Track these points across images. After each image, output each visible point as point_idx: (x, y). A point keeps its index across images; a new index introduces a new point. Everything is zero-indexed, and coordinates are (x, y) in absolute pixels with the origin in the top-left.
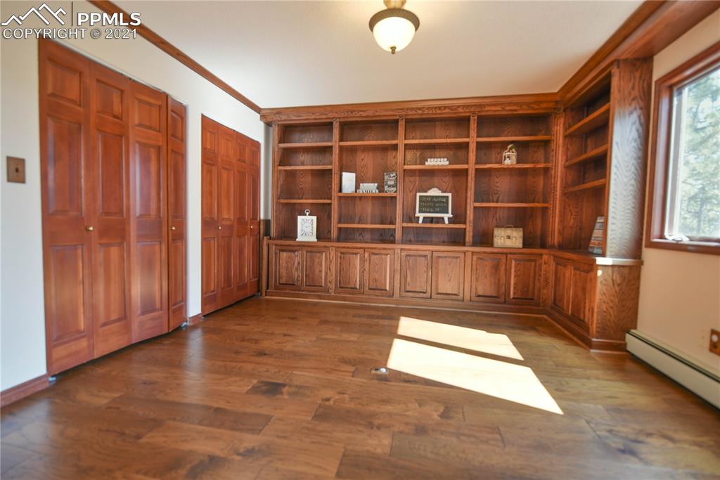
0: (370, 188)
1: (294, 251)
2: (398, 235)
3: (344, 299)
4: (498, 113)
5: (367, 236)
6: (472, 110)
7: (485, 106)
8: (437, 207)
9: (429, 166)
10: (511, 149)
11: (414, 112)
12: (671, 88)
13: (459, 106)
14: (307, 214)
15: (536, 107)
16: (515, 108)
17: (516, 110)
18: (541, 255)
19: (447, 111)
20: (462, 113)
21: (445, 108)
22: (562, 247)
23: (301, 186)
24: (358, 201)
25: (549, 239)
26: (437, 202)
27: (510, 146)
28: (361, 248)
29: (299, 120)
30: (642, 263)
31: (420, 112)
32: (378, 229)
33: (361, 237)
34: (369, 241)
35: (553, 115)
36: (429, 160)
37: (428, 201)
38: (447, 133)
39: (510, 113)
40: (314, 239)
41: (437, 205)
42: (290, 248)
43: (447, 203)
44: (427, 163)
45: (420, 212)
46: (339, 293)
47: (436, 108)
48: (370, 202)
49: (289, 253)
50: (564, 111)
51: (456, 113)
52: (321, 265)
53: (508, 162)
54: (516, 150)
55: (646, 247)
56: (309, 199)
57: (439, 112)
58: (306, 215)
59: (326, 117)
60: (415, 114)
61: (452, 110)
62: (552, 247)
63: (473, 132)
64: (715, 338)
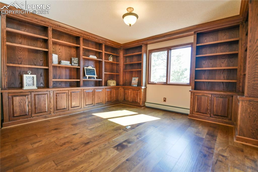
0: (66, 63)
1: (25, 96)
2: (82, 83)
3: (60, 115)
4: (109, 45)
5: (63, 85)
6: (103, 42)
7: (107, 42)
8: (92, 73)
9: (91, 58)
10: (111, 57)
11: (86, 36)
12: (151, 52)
13: (100, 39)
14: (30, 73)
15: (117, 46)
16: (113, 45)
17: (113, 46)
18: (119, 88)
19: (97, 40)
20: (101, 42)
21: (96, 38)
22: (123, 85)
23: (19, 57)
24: (58, 69)
25: (120, 83)
26: (92, 71)
27: (111, 56)
28: (67, 90)
29: (25, 18)
30: (147, 87)
31: (88, 37)
32: (68, 81)
33: (60, 85)
34: (64, 87)
35: (120, 50)
36: (91, 55)
37: (88, 71)
38: (93, 47)
39: (112, 46)
40: (35, 87)
41: (92, 72)
42: (22, 94)
43: (94, 71)
44: (90, 57)
45: (87, 75)
46: (56, 113)
47: (94, 37)
48: (64, 69)
49: (21, 97)
50: (123, 49)
51: (99, 41)
52: (45, 101)
53: (110, 60)
54: (113, 58)
55: (148, 84)
56: (26, 65)
57: (94, 39)
58: (28, 74)
59: (44, 23)
60: (86, 37)
61: (98, 40)
62: (121, 85)
63: (104, 49)
64: (165, 99)
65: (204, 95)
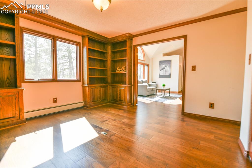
64: (55, 99)
65: (96, 88)
